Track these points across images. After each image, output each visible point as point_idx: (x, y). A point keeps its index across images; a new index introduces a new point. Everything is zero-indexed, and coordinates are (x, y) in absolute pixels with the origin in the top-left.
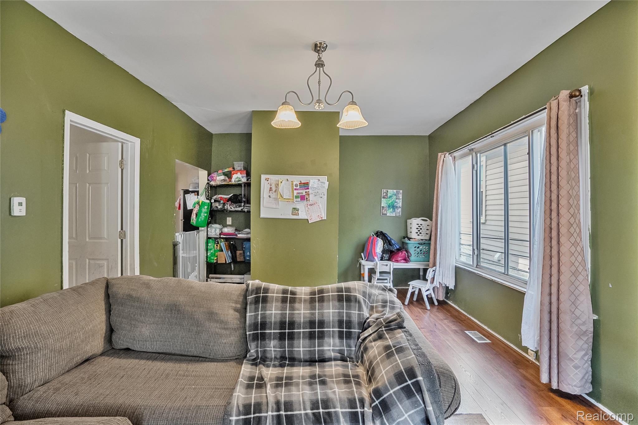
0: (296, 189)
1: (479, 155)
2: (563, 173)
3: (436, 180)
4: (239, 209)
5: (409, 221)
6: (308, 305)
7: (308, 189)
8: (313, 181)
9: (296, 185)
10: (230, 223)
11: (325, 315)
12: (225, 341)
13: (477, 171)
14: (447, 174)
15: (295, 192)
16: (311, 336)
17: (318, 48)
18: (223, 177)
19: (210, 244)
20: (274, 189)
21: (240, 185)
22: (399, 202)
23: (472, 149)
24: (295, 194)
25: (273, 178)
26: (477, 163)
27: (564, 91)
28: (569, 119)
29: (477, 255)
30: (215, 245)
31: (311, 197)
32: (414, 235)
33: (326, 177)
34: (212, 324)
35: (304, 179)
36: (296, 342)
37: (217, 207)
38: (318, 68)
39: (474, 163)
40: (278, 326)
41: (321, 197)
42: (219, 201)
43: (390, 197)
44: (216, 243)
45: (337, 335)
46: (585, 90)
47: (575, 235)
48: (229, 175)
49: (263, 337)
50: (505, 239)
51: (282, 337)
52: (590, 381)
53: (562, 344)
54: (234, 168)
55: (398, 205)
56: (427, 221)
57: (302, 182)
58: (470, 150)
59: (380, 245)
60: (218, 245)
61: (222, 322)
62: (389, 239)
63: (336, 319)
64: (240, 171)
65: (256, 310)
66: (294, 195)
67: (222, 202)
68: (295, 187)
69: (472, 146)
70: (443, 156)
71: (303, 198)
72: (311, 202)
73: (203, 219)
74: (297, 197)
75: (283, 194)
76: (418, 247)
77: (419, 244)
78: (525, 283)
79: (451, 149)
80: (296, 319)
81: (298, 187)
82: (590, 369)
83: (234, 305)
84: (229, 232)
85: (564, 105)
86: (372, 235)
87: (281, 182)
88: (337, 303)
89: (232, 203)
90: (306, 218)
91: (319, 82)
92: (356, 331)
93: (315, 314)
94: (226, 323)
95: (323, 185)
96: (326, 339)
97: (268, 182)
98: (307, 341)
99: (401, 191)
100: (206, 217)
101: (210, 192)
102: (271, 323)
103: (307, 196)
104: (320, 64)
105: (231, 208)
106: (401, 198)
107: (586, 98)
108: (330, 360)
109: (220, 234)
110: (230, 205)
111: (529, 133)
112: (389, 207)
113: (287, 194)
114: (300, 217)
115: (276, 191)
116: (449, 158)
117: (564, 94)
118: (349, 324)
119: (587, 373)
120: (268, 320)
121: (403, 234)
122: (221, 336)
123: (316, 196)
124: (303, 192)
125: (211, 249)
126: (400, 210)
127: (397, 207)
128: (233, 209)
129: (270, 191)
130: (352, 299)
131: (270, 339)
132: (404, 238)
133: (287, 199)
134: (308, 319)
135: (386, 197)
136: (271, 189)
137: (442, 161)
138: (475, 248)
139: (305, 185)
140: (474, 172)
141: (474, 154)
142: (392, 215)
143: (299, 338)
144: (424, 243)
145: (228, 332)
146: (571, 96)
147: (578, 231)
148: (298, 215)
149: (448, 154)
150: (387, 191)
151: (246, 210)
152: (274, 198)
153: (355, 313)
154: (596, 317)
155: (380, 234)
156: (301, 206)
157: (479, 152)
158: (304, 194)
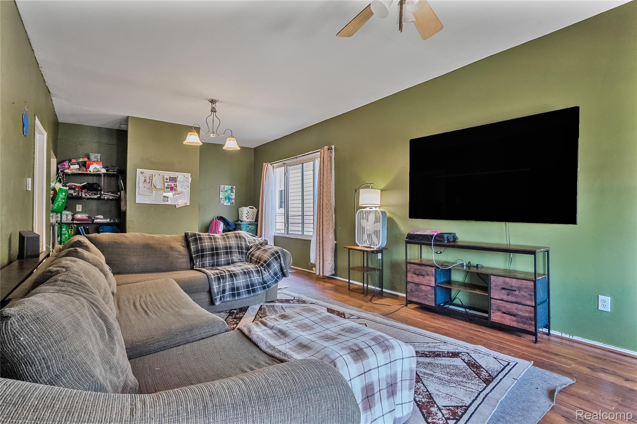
0: (166, 182)
1: (288, 167)
2: (325, 182)
3: (262, 180)
4: (96, 197)
5: (240, 209)
6: (223, 240)
7: (176, 182)
8: (181, 176)
9: (167, 179)
10: (80, 210)
11: (231, 244)
12: (181, 261)
13: (287, 177)
14: (269, 177)
15: (166, 184)
16: (227, 253)
17: (213, 102)
18: (77, 166)
19: (63, 229)
20: (148, 181)
21: (99, 175)
22: (233, 195)
23: (285, 163)
24: (166, 186)
25: (148, 172)
26: (287, 172)
27: (326, 146)
28: (327, 159)
29: (287, 227)
30: (70, 230)
31: (179, 189)
32: (245, 219)
33: (190, 174)
34: (173, 253)
35: (173, 174)
36: (220, 256)
37: (72, 194)
38: (212, 113)
39: (286, 172)
40: (210, 250)
41: (186, 189)
42: (74, 189)
43: (226, 191)
44: (70, 228)
45: (237, 252)
46: (333, 147)
47: (329, 208)
48: (84, 165)
49: (203, 256)
50: (302, 216)
51: (213, 255)
52: (334, 269)
53: (325, 255)
54: (89, 159)
55: (232, 197)
56: (253, 208)
57: (172, 177)
58: (283, 164)
59: (221, 226)
60: (72, 230)
61: (178, 251)
62: (227, 221)
63: (236, 245)
64: (97, 162)
65: (197, 244)
66: (164, 186)
67: (77, 189)
68: (165, 180)
69: (285, 162)
70: (266, 165)
71: (172, 189)
72: (178, 192)
73: (60, 205)
74: (167, 188)
75: (156, 185)
76: (248, 227)
77: (249, 224)
78: (311, 236)
79: (271, 160)
80: (219, 246)
81: (168, 180)
82: (334, 264)
83: (181, 244)
84: (83, 218)
85: (326, 152)
86: (215, 219)
87: (155, 176)
88: (235, 239)
89: (88, 191)
90: (174, 204)
91: (213, 121)
92: (244, 251)
93: (227, 243)
94: (180, 252)
95: (188, 180)
96: (234, 254)
97: (143, 175)
98: (225, 256)
99: (234, 187)
100: (63, 203)
101: (65, 179)
102: (206, 249)
103: (175, 188)
104: (213, 110)
105: (86, 196)
106: (234, 192)
107: (333, 151)
108: (236, 262)
109: (72, 220)
110: (85, 193)
111: (313, 160)
112: (226, 198)
113: (159, 185)
114: (169, 203)
115: (149, 183)
116: (270, 167)
117: (326, 147)
118: (242, 248)
119: (333, 265)
120: (204, 248)
121: (236, 219)
122: (179, 258)
123: (182, 188)
124: (172, 184)
125: (65, 234)
126: (233, 201)
127: (231, 199)
128: (88, 196)
129: (144, 182)
130: (242, 237)
131: (206, 257)
132: (238, 221)
133: (159, 189)
134: (224, 246)
135: (223, 191)
136: (145, 181)
137: (266, 168)
138: (286, 223)
139: (174, 180)
140: (286, 177)
141: (286, 166)
142: (228, 205)
143: (221, 254)
144: (252, 224)
145: (181, 256)
146: (329, 149)
147: (330, 206)
148: (168, 201)
149: (269, 164)
150: (225, 187)
151: (106, 198)
152: (149, 188)
153: (243, 243)
154: (336, 242)
155: (221, 218)
156: (170, 194)
157: (288, 165)
158: (173, 186)
